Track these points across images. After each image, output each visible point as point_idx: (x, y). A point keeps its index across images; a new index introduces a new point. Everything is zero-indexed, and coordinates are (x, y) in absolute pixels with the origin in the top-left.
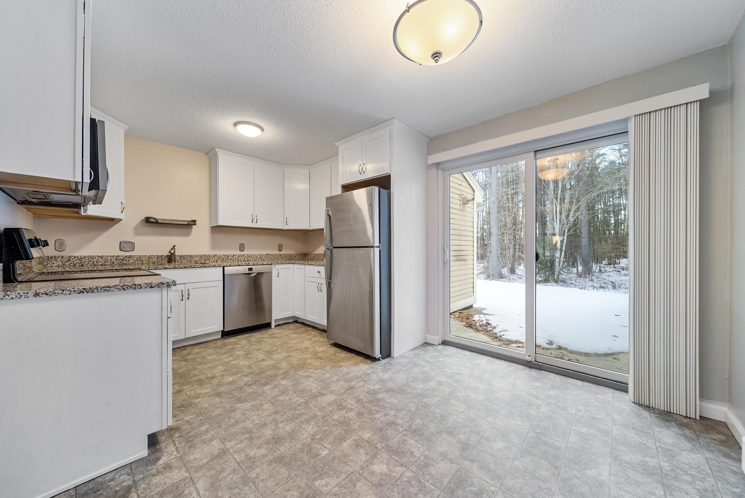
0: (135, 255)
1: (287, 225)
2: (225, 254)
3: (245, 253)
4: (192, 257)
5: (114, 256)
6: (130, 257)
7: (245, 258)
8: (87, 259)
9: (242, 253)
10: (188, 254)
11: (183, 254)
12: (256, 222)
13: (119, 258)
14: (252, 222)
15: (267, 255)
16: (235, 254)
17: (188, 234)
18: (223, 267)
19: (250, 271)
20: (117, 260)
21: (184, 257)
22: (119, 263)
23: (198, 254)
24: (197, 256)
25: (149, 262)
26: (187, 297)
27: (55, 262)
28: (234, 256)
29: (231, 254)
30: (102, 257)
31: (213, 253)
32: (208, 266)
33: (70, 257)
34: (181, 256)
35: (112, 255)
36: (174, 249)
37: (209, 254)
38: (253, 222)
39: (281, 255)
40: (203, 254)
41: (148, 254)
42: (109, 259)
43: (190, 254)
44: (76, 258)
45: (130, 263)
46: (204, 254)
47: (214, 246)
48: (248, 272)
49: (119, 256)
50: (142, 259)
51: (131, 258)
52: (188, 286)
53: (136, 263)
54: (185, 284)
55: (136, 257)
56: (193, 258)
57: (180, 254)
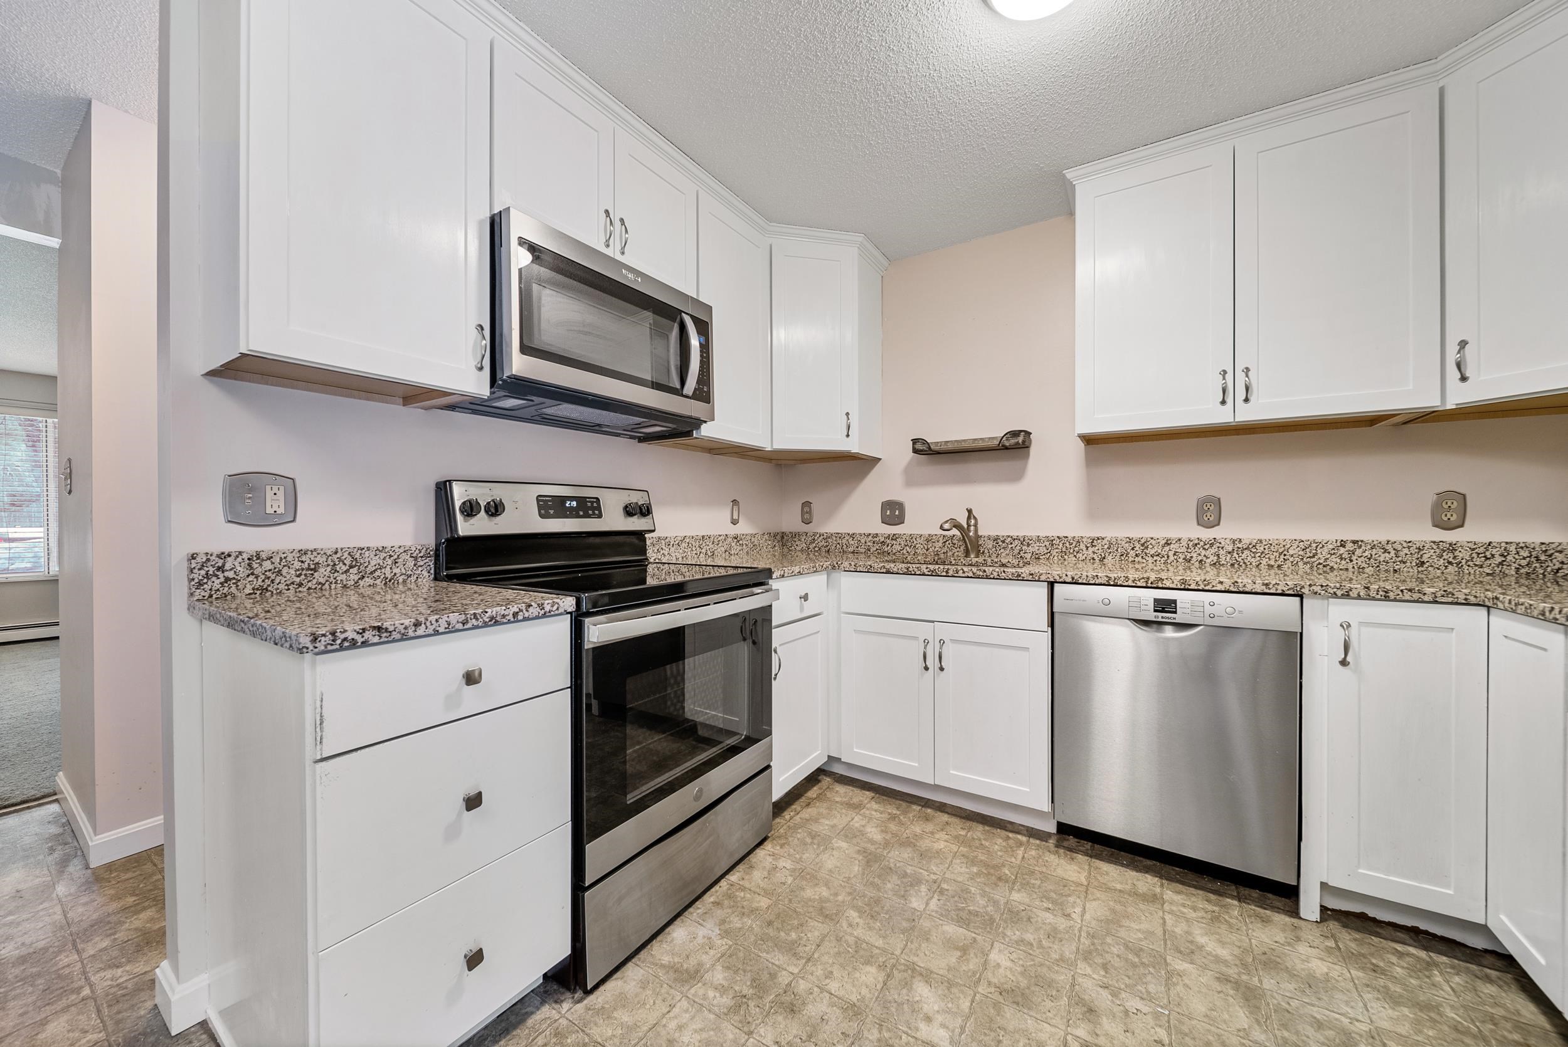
0: (902, 533)
1: (1464, 379)
2: (1135, 534)
3: (1224, 532)
4: (1024, 541)
5: (870, 534)
6: (894, 537)
7: (1221, 552)
8: (834, 539)
9: (1206, 534)
10: (1014, 534)
11: (1002, 532)
12: (1246, 400)
13: (877, 539)
14: (1223, 402)
15: (1350, 546)
16: (1173, 534)
17: (1017, 476)
18: (1051, 585)
19: (1163, 611)
20: (874, 543)
21: (1003, 542)
22: (877, 549)
23: (1042, 534)
24: (1039, 539)
25: (927, 550)
26: (937, 665)
27: (797, 543)
28: (1167, 544)
29: (1155, 536)
30: (852, 536)
31: (1087, 531)
32: (995, 574)
33: (815, 534)
34: (996, 539)
35: (867, 532)
36: (975, 518)
37: (1077, 534)
38: (1230, 400)
39: (1452, 548)
40: (1056, 534)
41: (926, 532)
42: (863, 541)
43: (1021, 534)
44: (822, 537)
45: (894, 551)
46: (1061, 535)
47: (1095, 509)
48: (1151, 616)
49: (877, 534)
50: (915, 542)
51: (895, 540)
52: (943, 632)
53: (905, 551)
54: (933, 622)
55: (904, 537)
56: (1028, 545)
57: (993, 533)
